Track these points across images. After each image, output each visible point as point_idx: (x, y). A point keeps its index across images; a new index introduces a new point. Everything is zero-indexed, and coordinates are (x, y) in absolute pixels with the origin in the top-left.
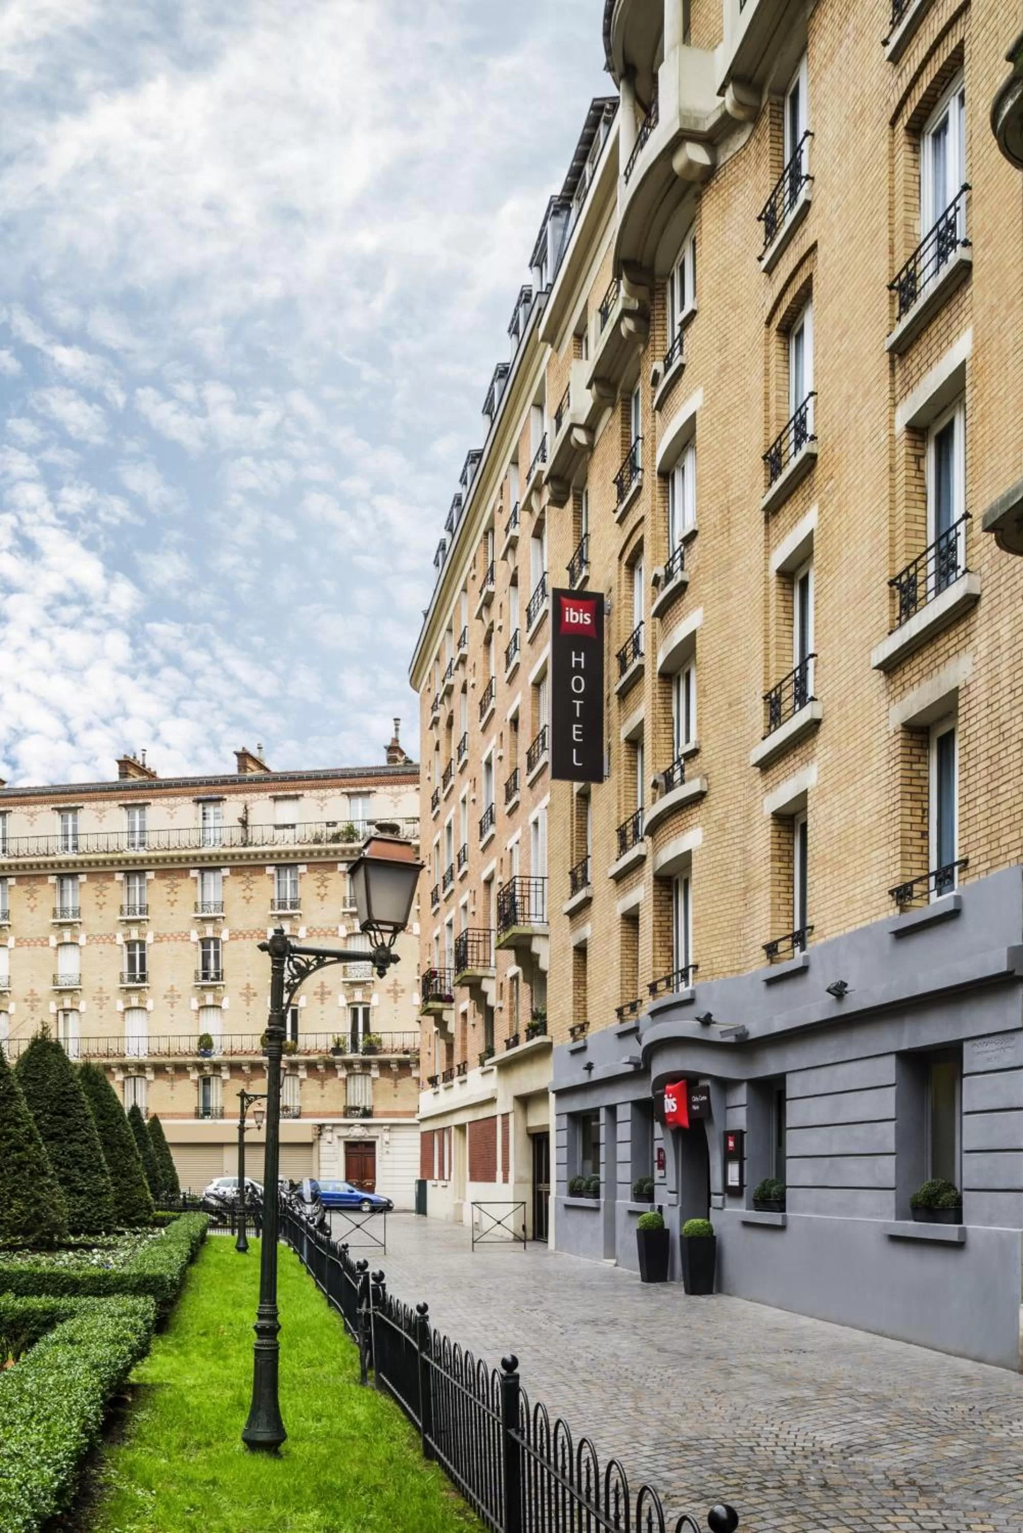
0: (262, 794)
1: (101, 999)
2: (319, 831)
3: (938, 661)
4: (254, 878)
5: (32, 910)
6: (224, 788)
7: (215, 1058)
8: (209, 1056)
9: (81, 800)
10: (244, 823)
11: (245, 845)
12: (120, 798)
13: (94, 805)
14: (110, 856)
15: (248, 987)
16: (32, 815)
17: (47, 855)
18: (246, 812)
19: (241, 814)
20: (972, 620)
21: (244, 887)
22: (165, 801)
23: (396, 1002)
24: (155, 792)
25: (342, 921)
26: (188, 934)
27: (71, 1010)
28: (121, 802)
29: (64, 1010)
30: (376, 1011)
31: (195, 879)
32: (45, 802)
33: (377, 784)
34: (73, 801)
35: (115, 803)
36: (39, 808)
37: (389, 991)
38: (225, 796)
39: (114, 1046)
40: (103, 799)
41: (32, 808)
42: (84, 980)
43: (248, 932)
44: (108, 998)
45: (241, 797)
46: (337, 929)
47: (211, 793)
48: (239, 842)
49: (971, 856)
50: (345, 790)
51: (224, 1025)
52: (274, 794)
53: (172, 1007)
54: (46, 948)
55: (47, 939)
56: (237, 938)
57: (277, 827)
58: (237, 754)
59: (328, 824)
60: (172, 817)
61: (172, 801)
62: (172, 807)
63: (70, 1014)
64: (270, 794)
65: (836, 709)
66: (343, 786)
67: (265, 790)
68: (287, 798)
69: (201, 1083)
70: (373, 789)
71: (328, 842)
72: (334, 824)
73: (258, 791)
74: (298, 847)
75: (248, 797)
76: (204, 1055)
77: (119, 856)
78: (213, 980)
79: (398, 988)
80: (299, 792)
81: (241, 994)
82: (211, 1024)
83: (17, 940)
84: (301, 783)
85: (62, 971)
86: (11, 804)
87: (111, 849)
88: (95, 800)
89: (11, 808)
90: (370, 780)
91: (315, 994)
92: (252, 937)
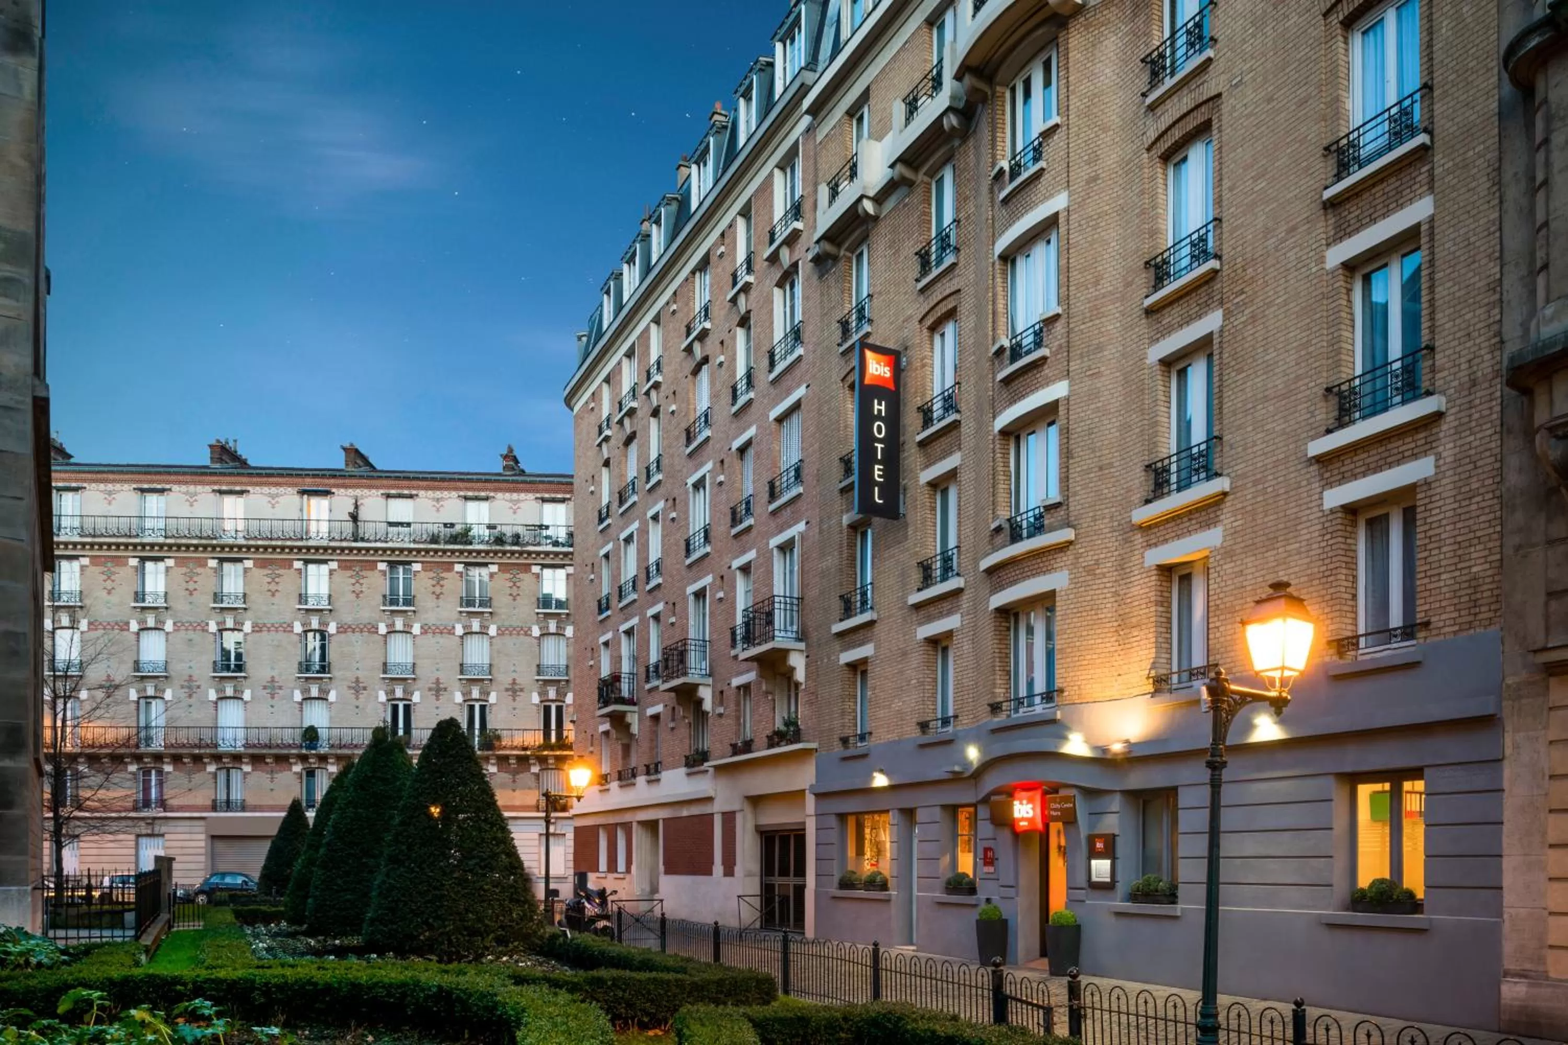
0: (374, 491)
1: (190, 687)
2: (436, 532)
3: (1389, 460)
4: (364, 573)
5: (109, 593)
6: (332, 481)
7: (322, 751)
8: (315, 748)
9: (168, 482)
10: (354, 518)
11: (355, 540)
12: (215, 483)
13: (184, 488)
14: (204, 542)
15: (357, 680)
16: (110, 493)
17: (130, 537)
18: (357, 507)
19: (351, 509)
20: (1434, 431)
21: (353, 581)
22: (266, 490)
23: (514, 700)
24: (255, 480)
25: (458, 621)
26: (291, 626)
27: (154, 697)
28: (216, 488)
29: (147, 697)
30: (494, 709)
31: (299, 570)
32: (126, 481)
33: (496, 490)
34: (159, 482)
35: (208, 488)
36: (118, 486)
37: (507, 690)
38: (334, 490)
39: (207, 735)
40: (195, 483)
41: (110, 487)
42: (170, 667)
43: (358, 626)
44: (199, 687)
45: (351, 492)
46: (454, 628)
47: (318, 485)
48: (349, 536)
49: (1433, 619)
50: (462, 493)
51: (331, 718)
52: (387, 491)
53: (273, 698)
54: (125, 633)
55: (128, 624)
56: (345, 632)
57: (391, 524)
58: (345, 449)
59: (445, 525)
60: (273, 507)
61: (274, 490)
62: (273, 496)
63: (154, 702)
64: (382, 491)
65: (1250, 485)
66: (461, 489)
67: (377, 488)
68: (400, 496)
69: (304, 773)
70: (492, 494)
71: (446, 543)
72: (452, 525)
73: (370, 487)
74: (412, 546)
75: (358, 492)
76: (309, 747)
77: (215, 542)
78: (318, 672)
79: (517, 687)
80: (414, 492)
81: (349, 687)
82: (317, 716)
83: (90, 624)
84: (415, 483)
85: (145, 657)
86: (85, 481)
87: (205, 535)
88: (186, 483)
89: (85, 485)
90: (488, 485)
91: (430, 689)
92: (361, 631)
